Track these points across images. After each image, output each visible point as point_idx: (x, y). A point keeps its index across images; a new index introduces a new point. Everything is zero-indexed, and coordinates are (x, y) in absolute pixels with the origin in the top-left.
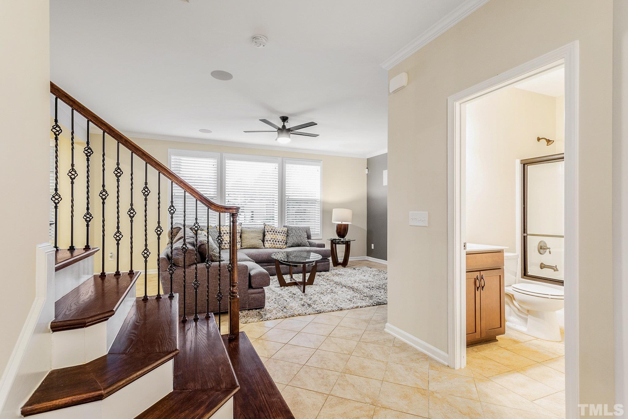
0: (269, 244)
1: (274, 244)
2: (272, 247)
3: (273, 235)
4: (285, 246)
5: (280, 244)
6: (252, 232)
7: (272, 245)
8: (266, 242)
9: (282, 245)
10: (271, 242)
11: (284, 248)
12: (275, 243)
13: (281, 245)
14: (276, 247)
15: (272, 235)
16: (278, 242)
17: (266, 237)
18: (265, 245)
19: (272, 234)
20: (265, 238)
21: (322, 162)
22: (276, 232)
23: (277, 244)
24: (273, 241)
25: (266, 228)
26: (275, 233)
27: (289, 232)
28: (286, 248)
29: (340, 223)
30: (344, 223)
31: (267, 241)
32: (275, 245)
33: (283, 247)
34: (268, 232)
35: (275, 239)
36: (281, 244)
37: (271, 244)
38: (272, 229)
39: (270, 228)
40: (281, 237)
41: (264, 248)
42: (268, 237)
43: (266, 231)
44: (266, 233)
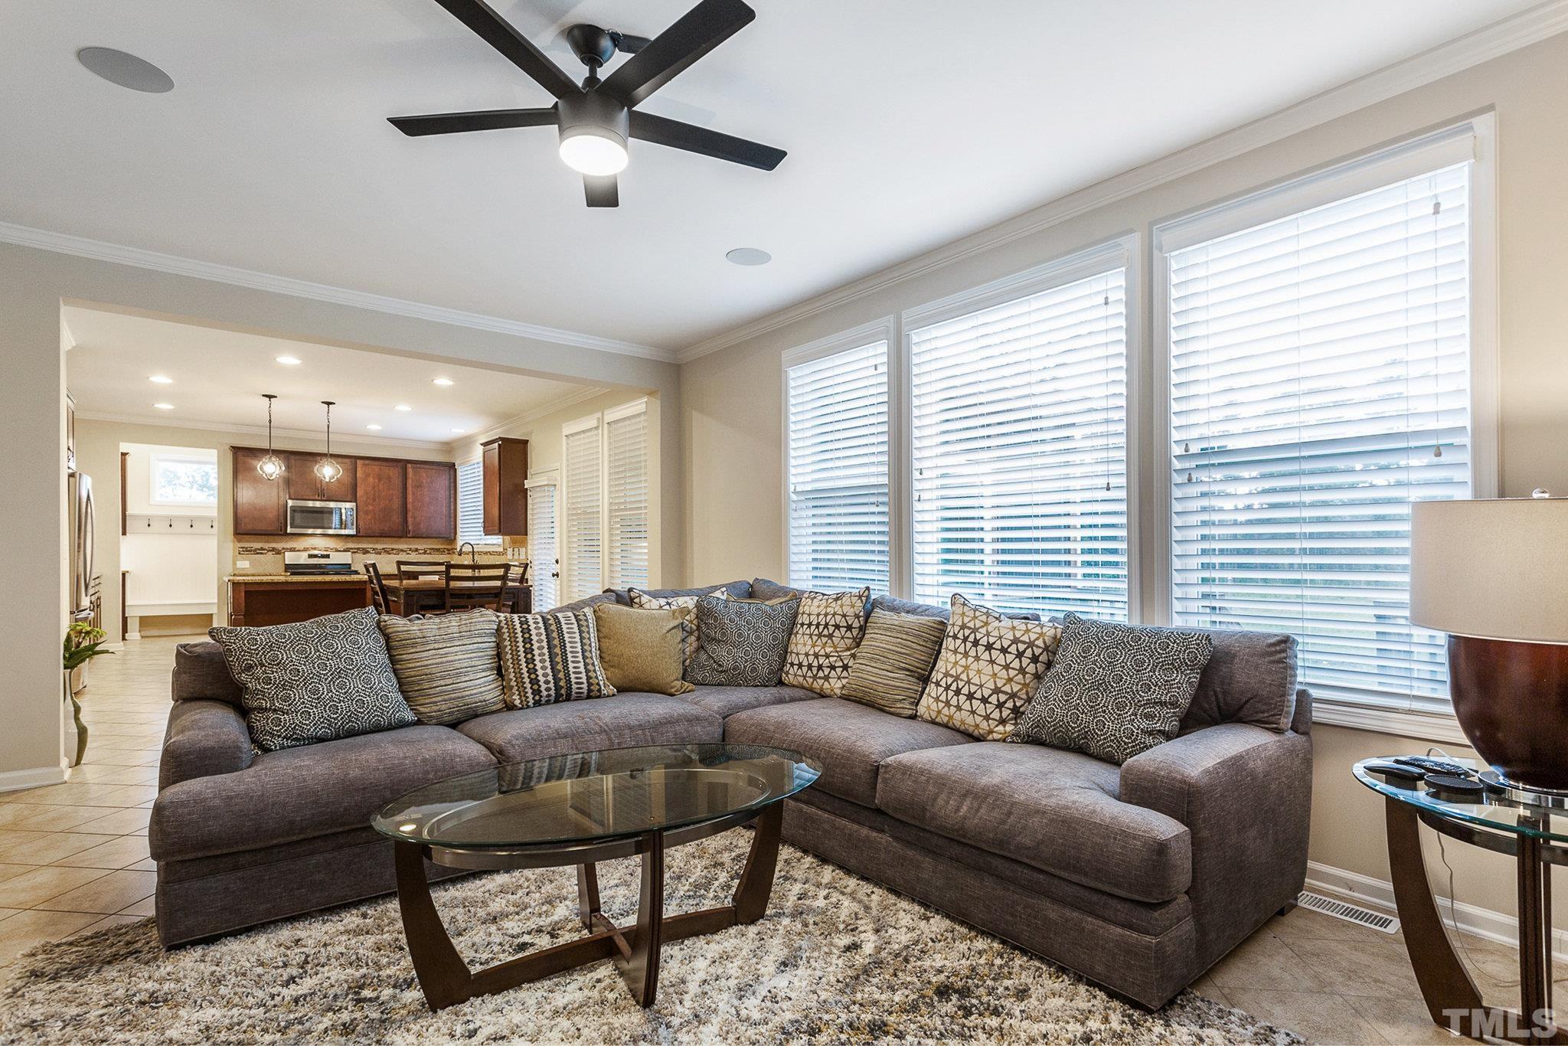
3: (959, 657)
4: (1002, 728)
5: (973, 712)
7: (941, 705)
9: (987, 718)
11: (996, 736)
12: (954, 702)
13: (978, 719)
14: (950, 724)
15: (952, 659)
20: (935, 667)
23: (959, 708)
28: (1004, 740)
31: (931, 682)
32: (953, 709)
33: (991, 732)
36: (981, 710)
43: (949, 636)
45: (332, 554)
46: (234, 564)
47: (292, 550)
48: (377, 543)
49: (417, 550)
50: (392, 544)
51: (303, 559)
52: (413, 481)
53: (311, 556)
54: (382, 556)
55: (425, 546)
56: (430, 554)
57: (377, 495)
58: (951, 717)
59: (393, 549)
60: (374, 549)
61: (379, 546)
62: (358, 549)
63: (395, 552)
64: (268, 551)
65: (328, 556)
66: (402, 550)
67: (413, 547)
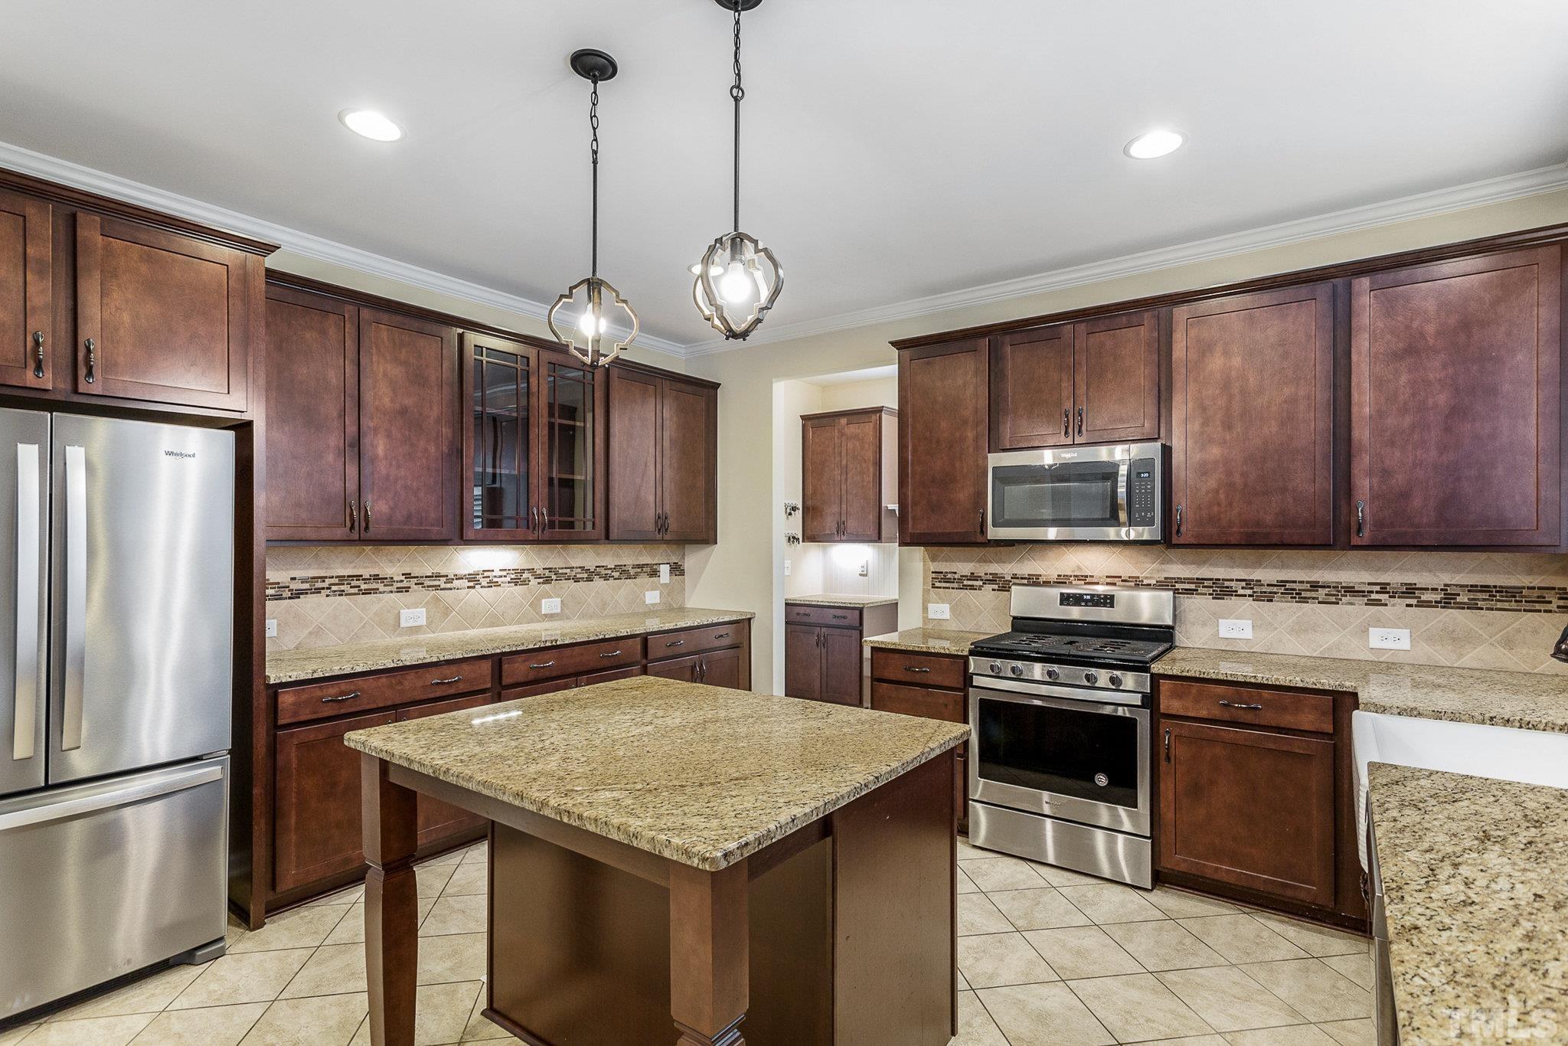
45: (1122, 595)
46: (925, 609)
47: (1034, 581)
48: (1258, 564)
49: (1410, 591)
50: (1312, 567)
51: (1045, 604)
52: (1374, 338)
53: (1065, 599)
54: (1275, 605)
55: (1444, 578)
56: (1472, 606)
57: (1236, 406)
59: (1315, 586)
60: (1248, 583)
61: (1266, 576)
62: (1200, 581)
63: (1322, 593)
64: (987, 582)
65: (1108, 601)
66: (1350, 590)
67: (1395, 578)
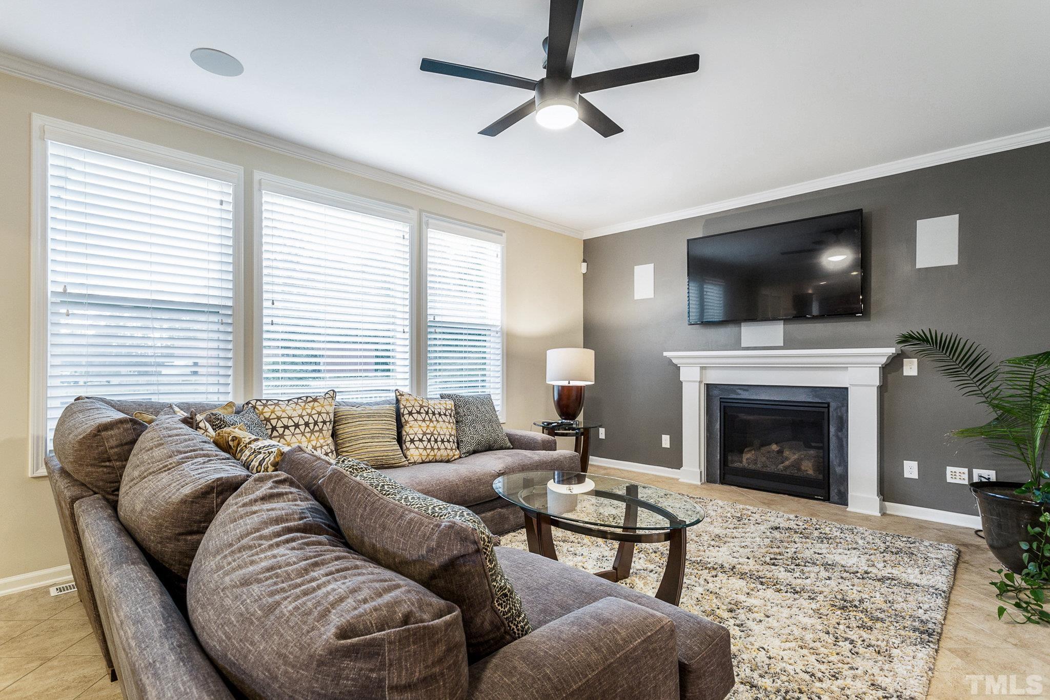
0: (421, 451)
1: (432, 449)
2: (427, 460)
3: (428, 423)
4: (458, 452)
5: (446, 449)
6: (368, 417)
7: (429, 451)
8: (408, 444)
10: (425, 443)
11: (456, 457)
12: (436, 447)
13: (448, 452)
14: (438, 458)
15: (423, 424)
16: (443, 441)
17: (407, 429)
18: (408, 453)
19: (424, 420)
20: (404, 433)
21: (504, 234)
22: (434, 414)
23: (439, 449)
24: (429, 441)
25: (403, 402)
26: (431, 415)
27: (460, 410)
28: (460, 457)
29: (565, 383)
30: (573, 383)
31: (412, 441)
32: (436, 451)
33: (454, 455)
34: (410, 413)
35: (432, 434)
36: (448, 447)
37: (425, 449)
38: (421, 406)
39: (417, 404)
40: (446, 428)
41: (407, 462)
42: (413, 428)
43: (406, 412)
44: (406, 417)
58: (435, 455)
